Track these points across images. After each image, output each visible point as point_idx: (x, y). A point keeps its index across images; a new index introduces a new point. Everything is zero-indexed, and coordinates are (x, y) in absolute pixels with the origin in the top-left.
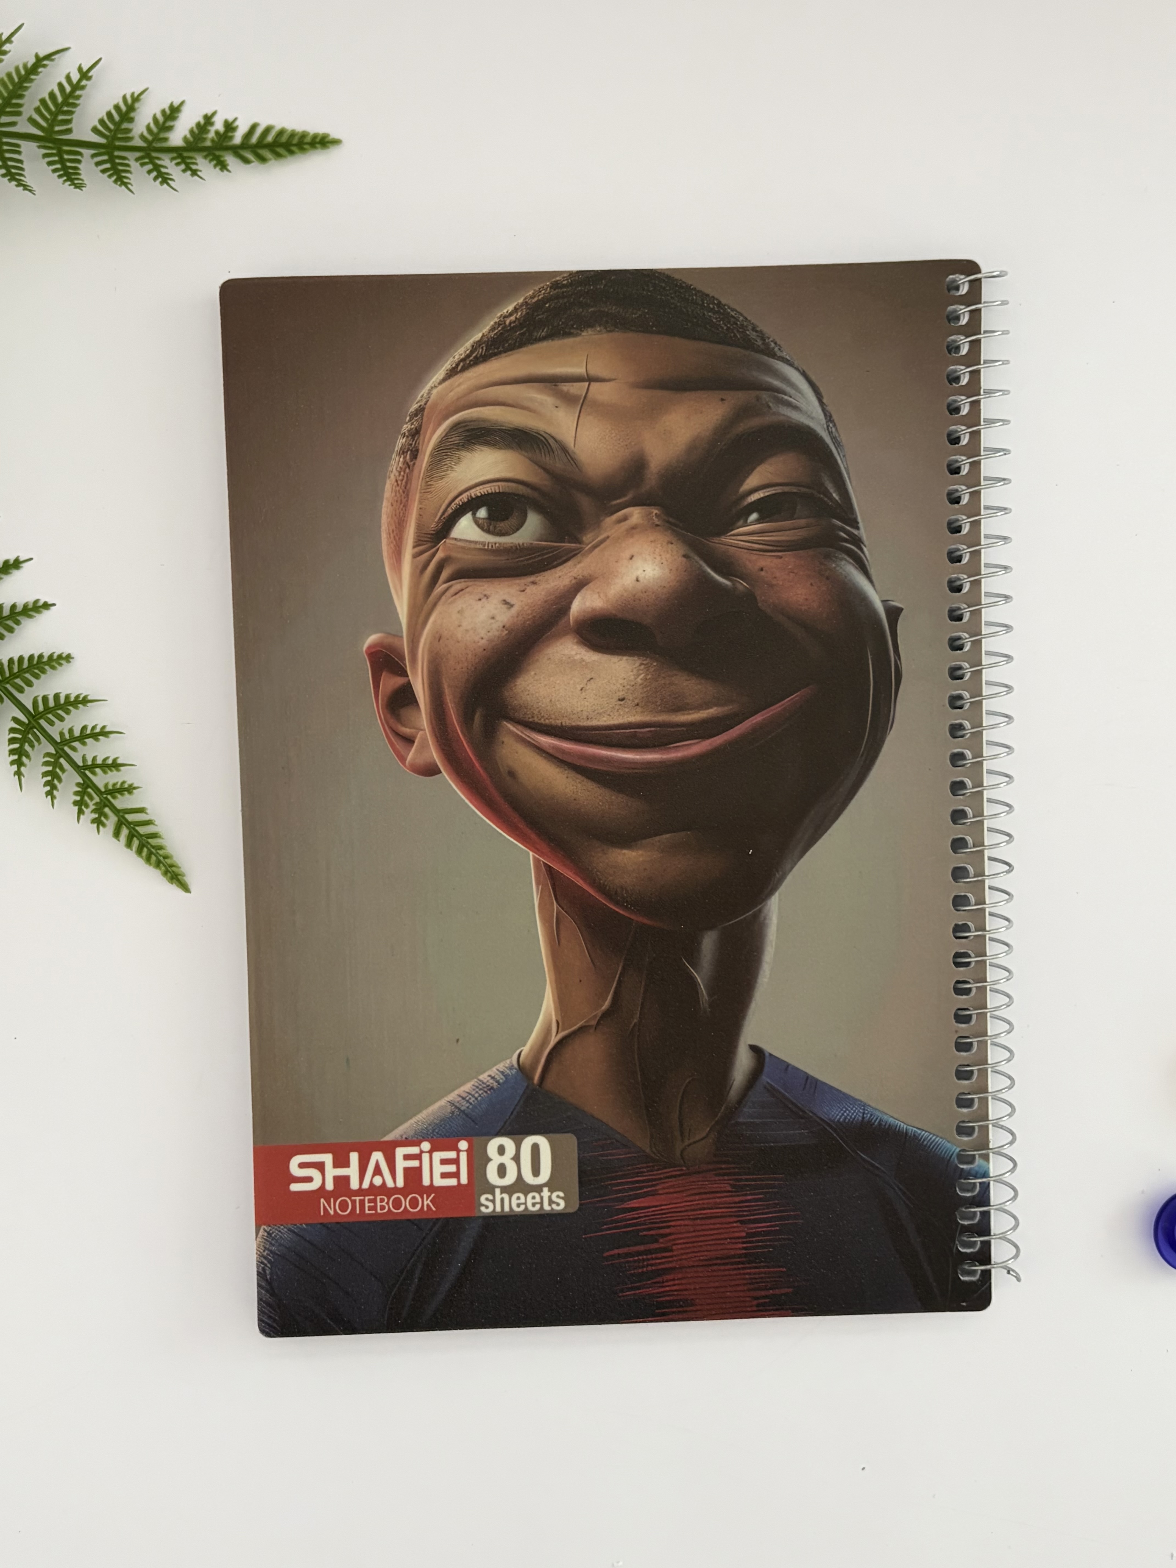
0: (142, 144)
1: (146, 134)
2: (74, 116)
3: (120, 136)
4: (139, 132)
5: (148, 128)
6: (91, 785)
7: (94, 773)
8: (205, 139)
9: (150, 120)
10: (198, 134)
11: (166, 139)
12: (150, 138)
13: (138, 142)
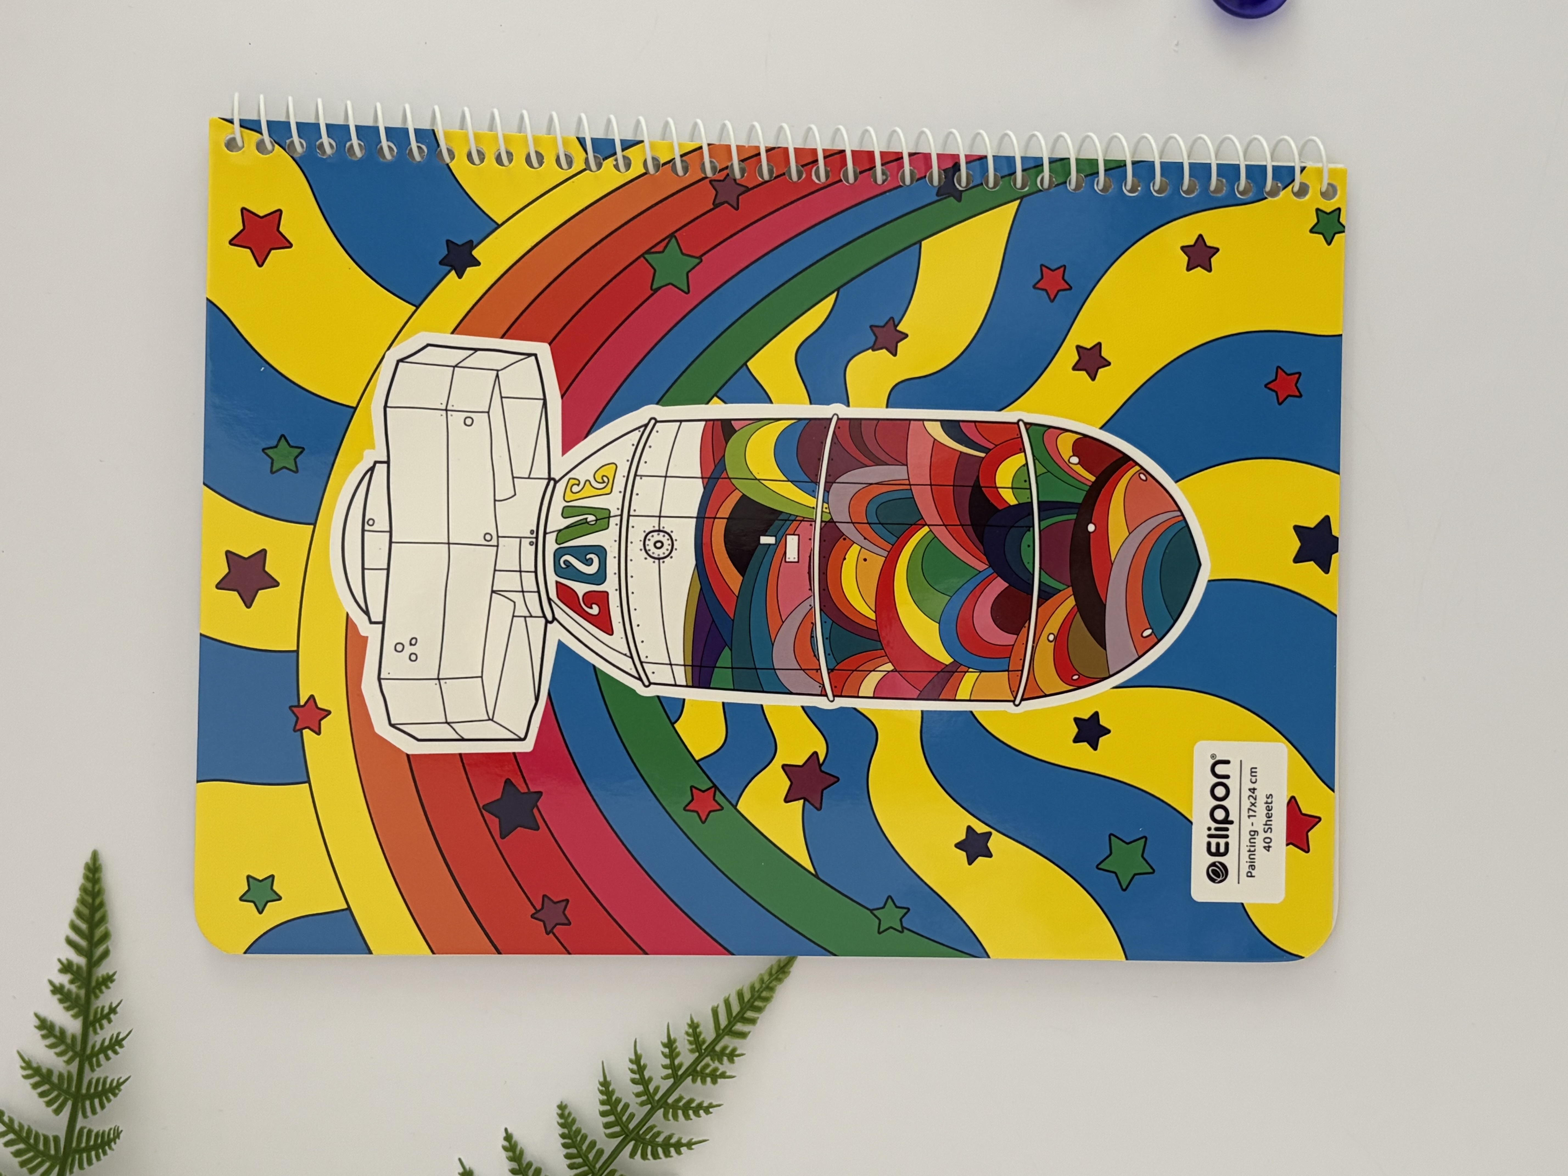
0: (76, 1063)
1: (66, 1058)
2: (41, 1132)
3: (65, 1086)
4: (64, 1064)
5: (60, 1054)
6: (693, 1067)
7: (680, 1066)
8: (78, 996)
9: (52, 1052)
10: (72, 1002)
11: (74, 1037)
12: (70, 1054)
13: (74, 1067)
